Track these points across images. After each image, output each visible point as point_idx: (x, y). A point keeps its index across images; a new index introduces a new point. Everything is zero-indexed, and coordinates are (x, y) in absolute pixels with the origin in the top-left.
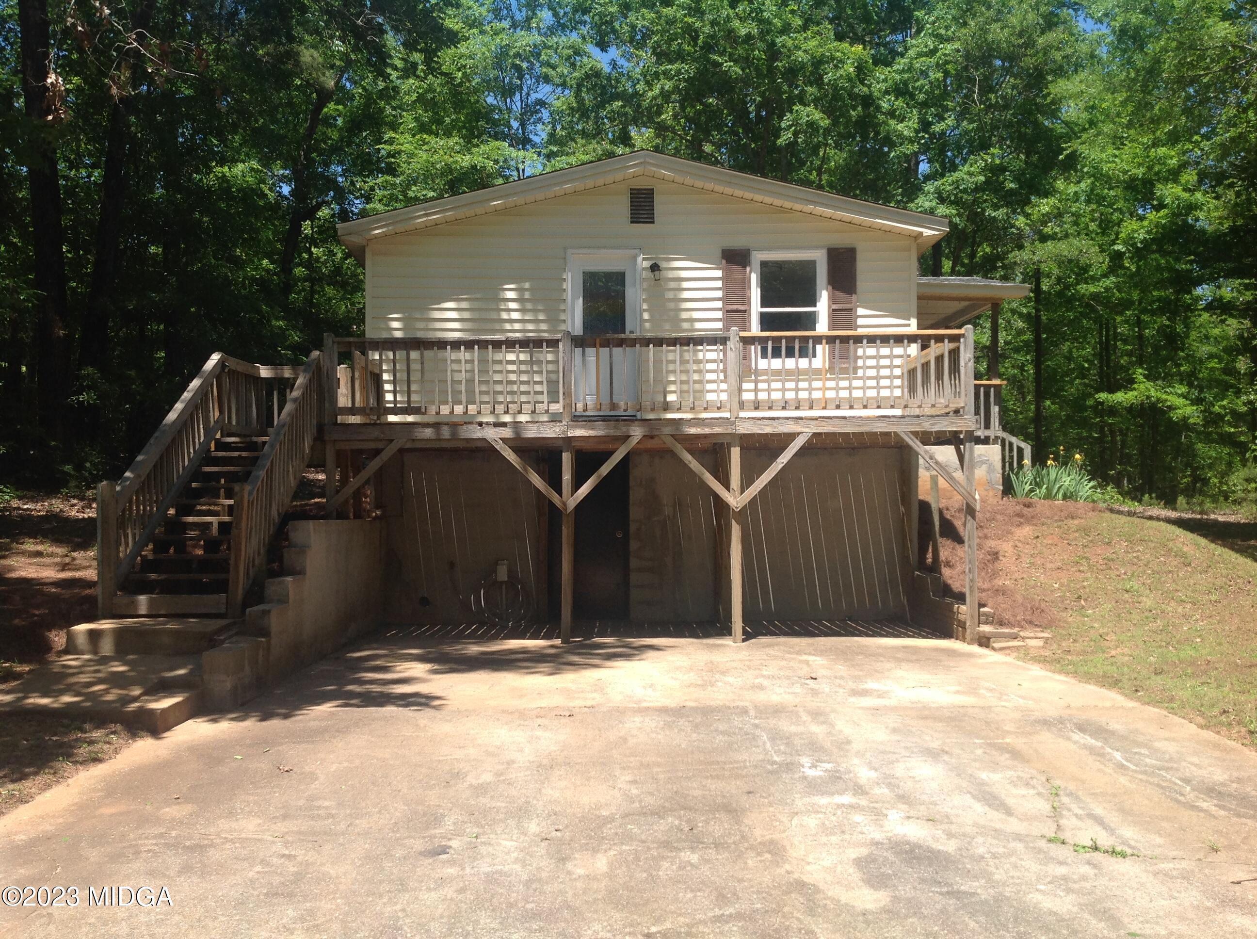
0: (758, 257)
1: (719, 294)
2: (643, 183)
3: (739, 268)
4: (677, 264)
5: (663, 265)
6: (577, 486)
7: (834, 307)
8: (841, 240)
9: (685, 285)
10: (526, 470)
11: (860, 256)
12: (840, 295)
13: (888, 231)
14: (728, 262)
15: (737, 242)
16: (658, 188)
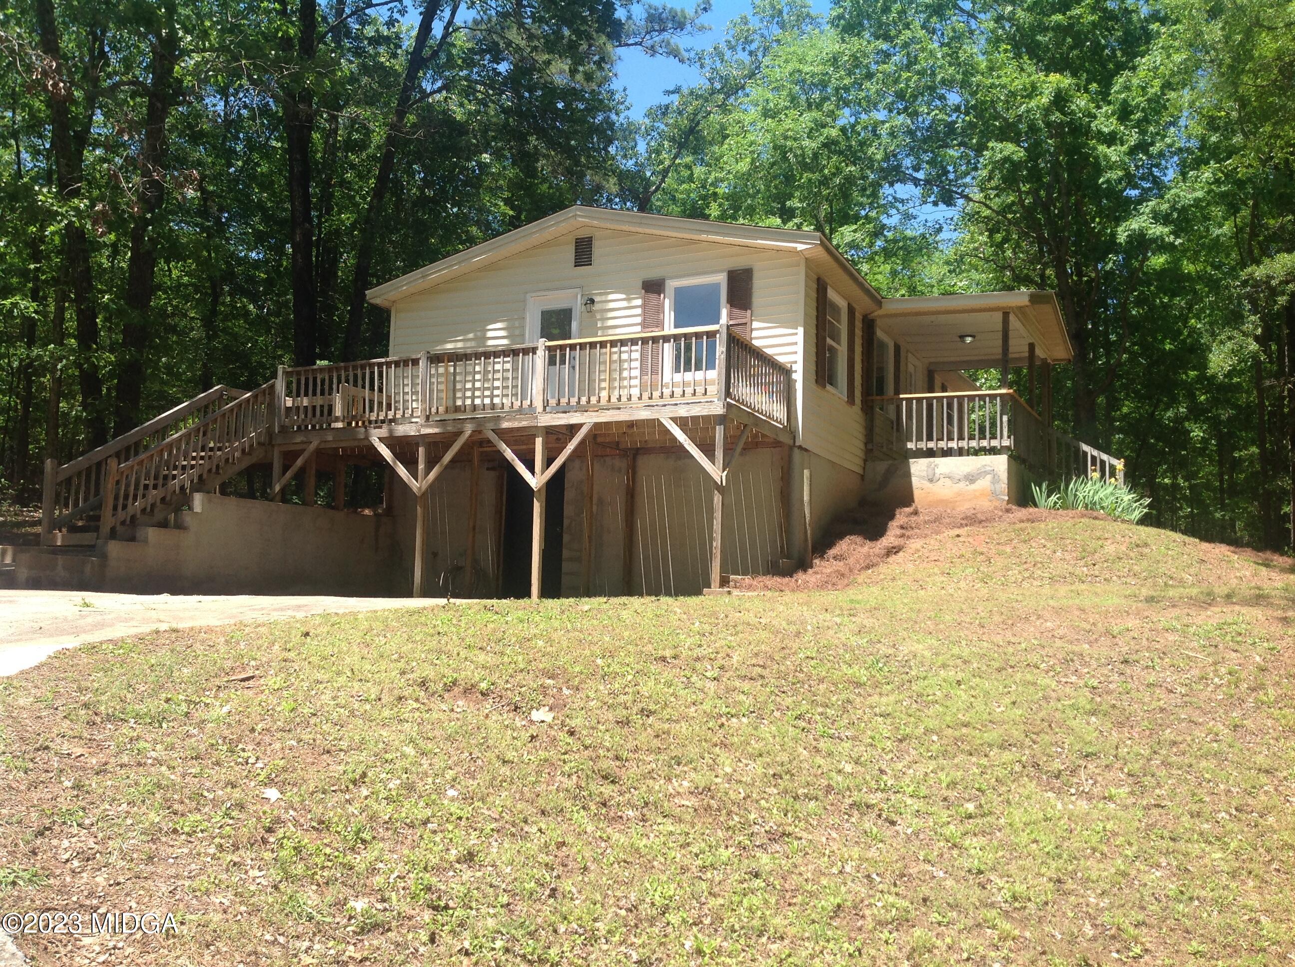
0: (672, 285)
1: (639, 320)
2: (583, 233)
3: (656, 296)
4: (611, 297)
5: (597, 299)
6: (427, 473)
7: (731, 323)
8: (739, 263)
9: (610, 315)
10: (395, 463)
11: (756, 275)
12: (736, 311)
13: (779, 250)
14: (646, 291)
15: (653, 274)
16: (597, 234)
